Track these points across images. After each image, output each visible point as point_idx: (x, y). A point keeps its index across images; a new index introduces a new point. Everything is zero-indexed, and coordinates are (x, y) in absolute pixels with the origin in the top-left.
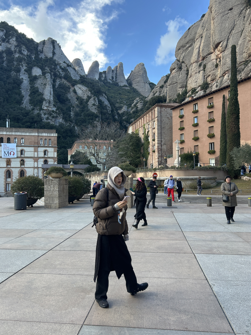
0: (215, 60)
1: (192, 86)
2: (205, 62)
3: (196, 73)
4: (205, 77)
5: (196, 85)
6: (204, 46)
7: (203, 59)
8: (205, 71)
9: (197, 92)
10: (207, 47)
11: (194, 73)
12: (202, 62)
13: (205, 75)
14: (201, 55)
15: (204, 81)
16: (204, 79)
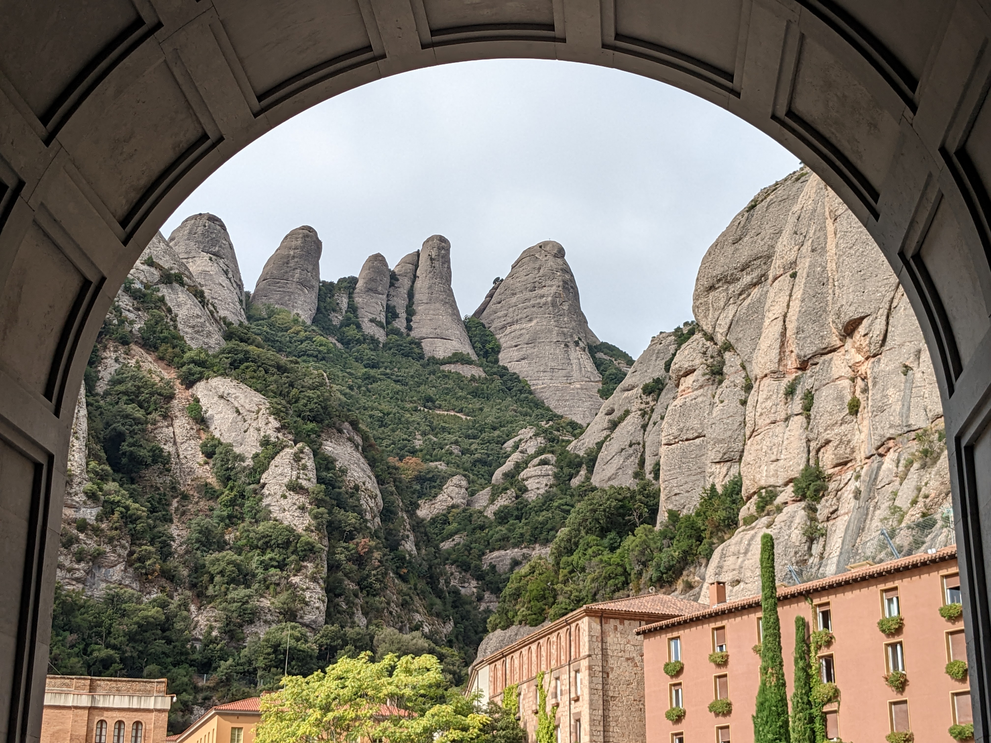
0: (846, 383)
1: (758, 476)
2: (808, 382)
3: (774, 422)
4: (813, 445)
5: (776, 475)
6: (803, 314)
7: (803, 366)
8: (808, 417)
9: (779, 510)
10: (814, 322)
11: (768, 421)
12: (796, 379)
13: (811, 436)
14: (792, 345)
15: (808, 461)
16: (809, 452)
